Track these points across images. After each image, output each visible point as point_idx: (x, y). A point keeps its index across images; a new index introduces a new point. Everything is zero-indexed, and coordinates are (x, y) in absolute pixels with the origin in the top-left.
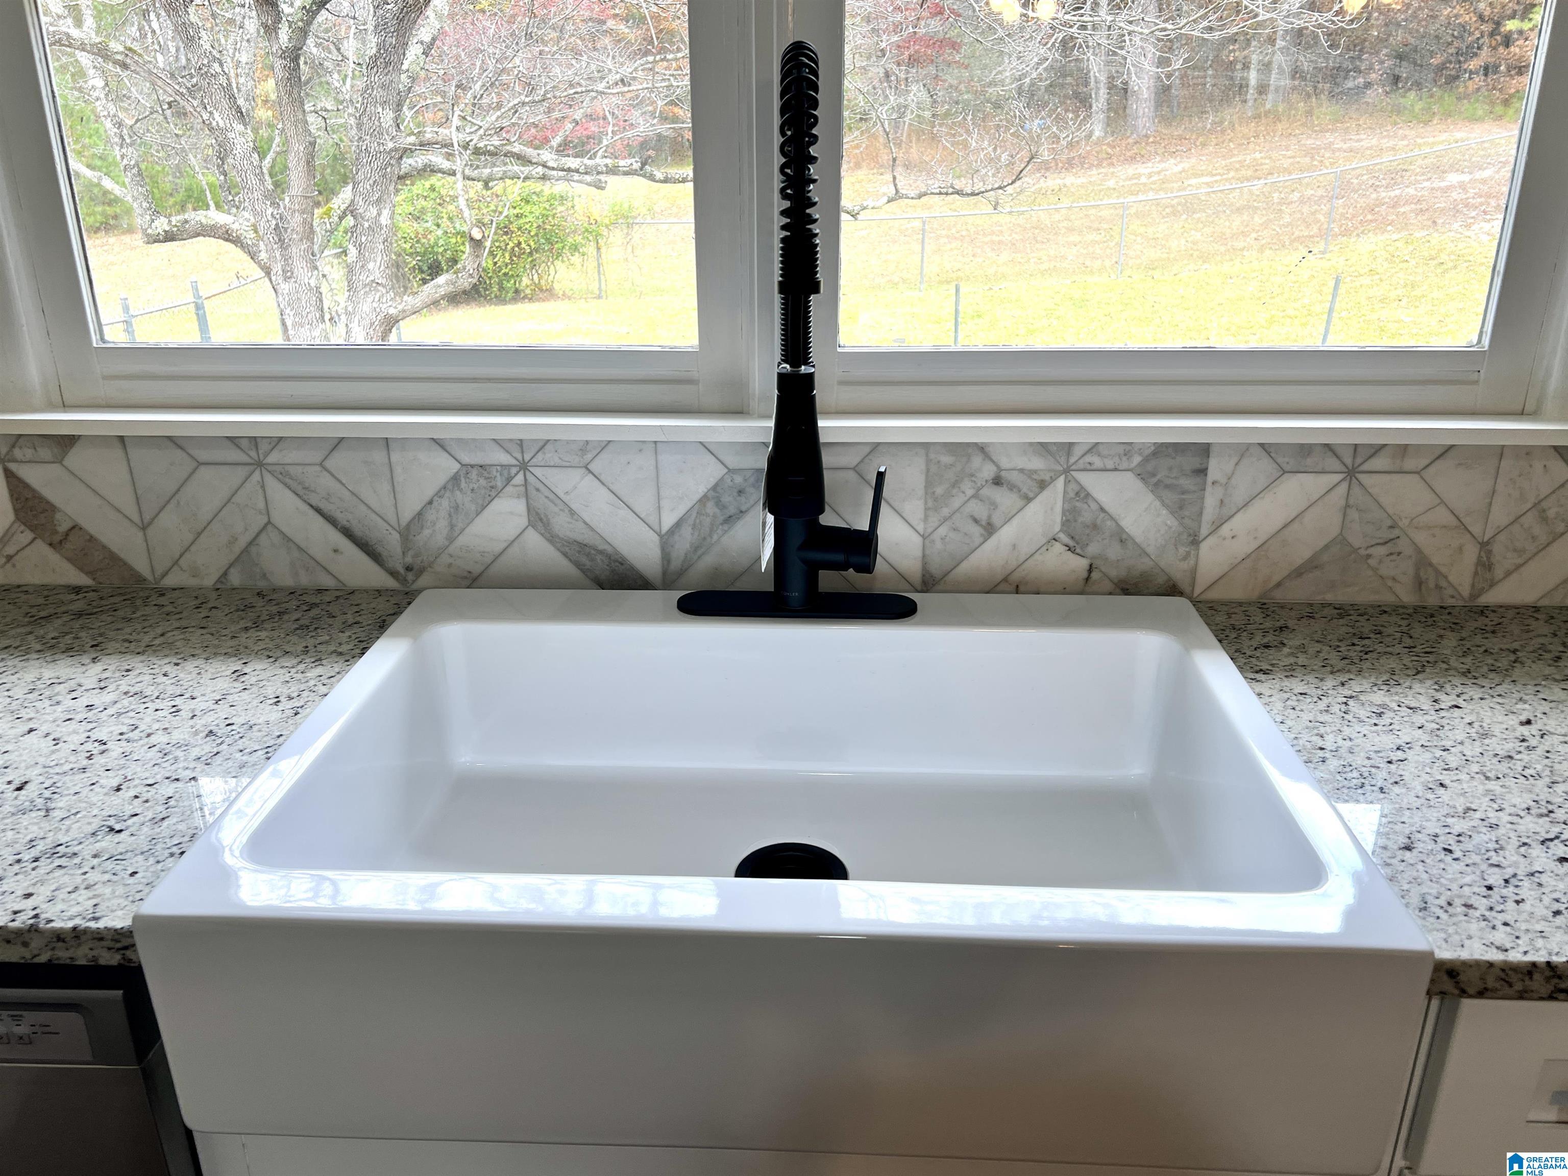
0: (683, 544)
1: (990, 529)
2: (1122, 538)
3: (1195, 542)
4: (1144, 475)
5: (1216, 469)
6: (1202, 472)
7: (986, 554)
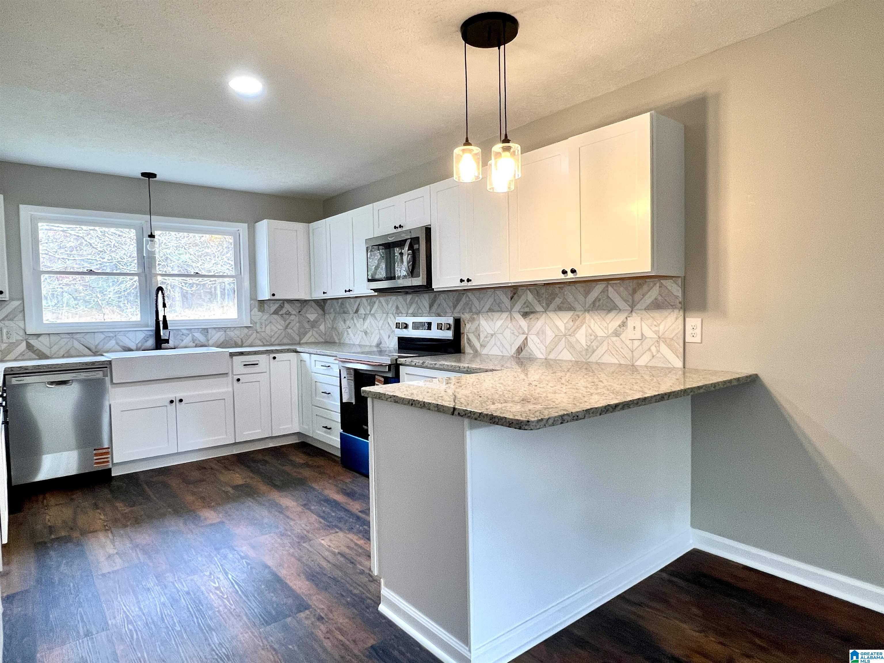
0: (139, 345)
1: (182, 341)
2: (199, 341)
3: (208, 341)
4: (201, 333)
5: (210, 331)
6: (208, 332)
7: (182, 344)
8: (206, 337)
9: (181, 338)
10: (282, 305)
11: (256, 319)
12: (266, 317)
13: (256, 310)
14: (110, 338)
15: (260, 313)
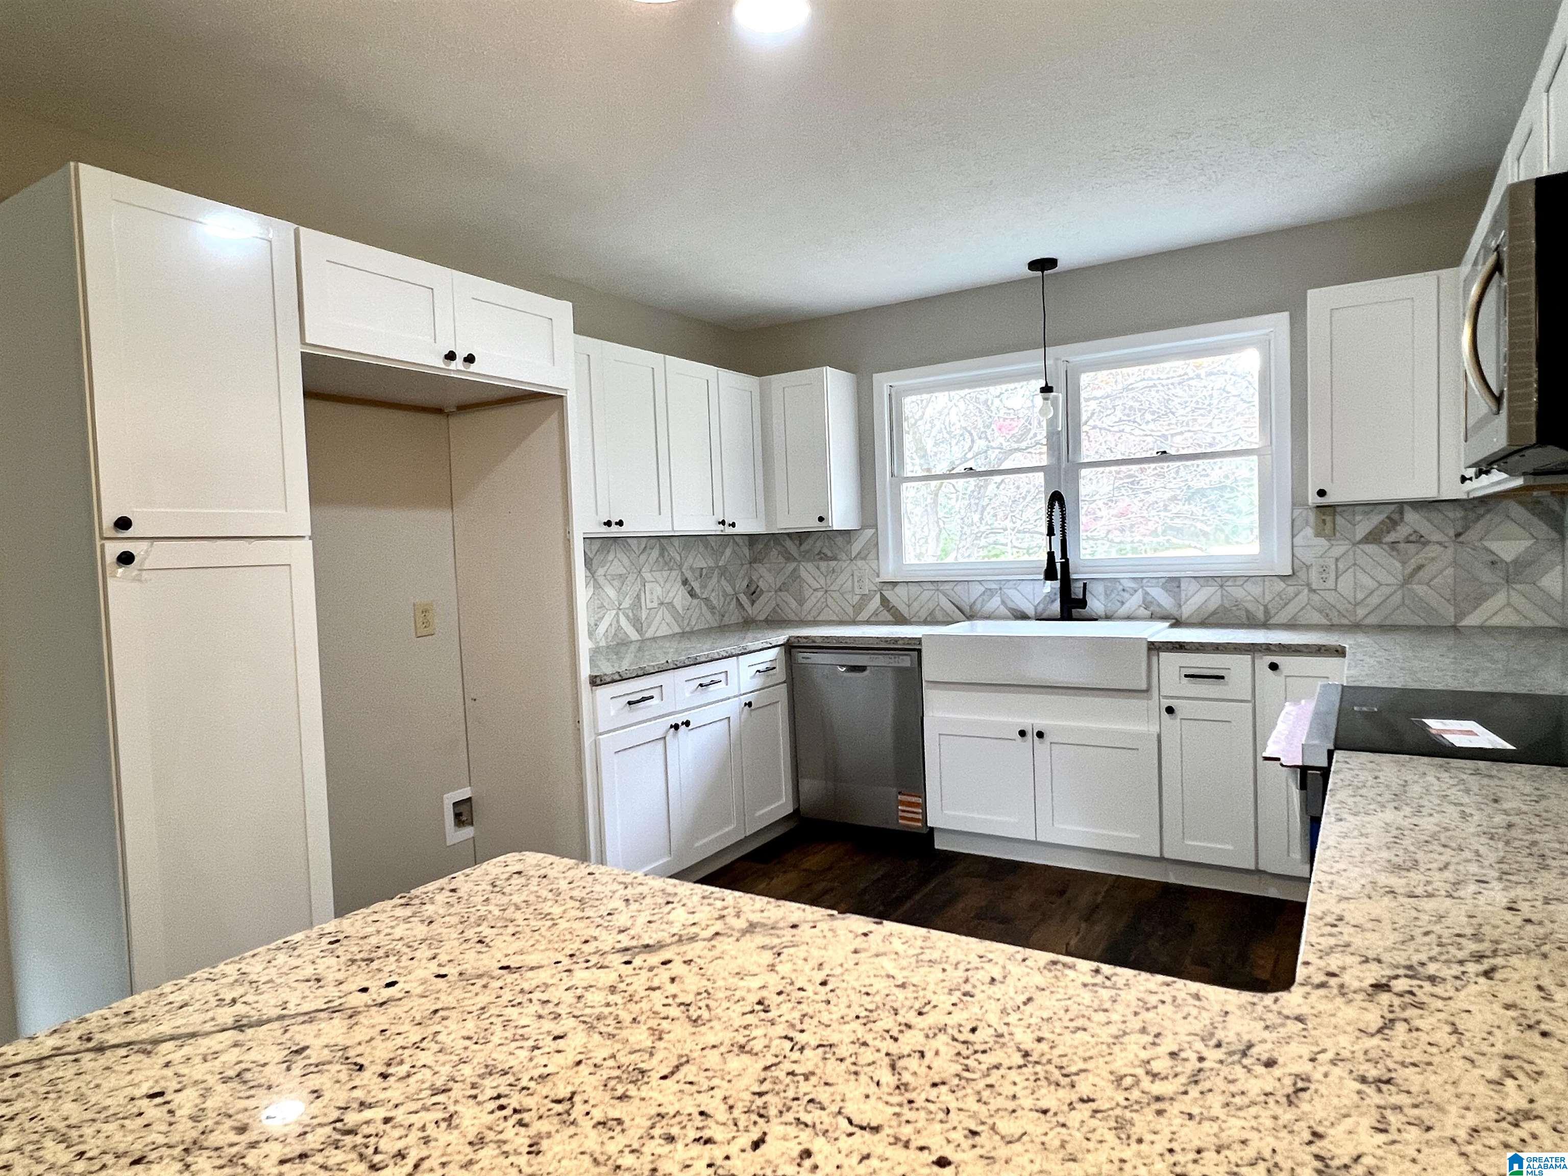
0: (1040, 609)
1: (1123, 603)
2: (1159, 605)
3: (1180, 606)
4: (1164, 587)
5: (1183, 585)
6: (1179, 587)
7: (1123, 611)
8: (1174, 597)
9: (1118, 598)
10: (1396, 517)
11: (1306, 556)
12: (1339, 549)
13: (1309, 531)
14: (990, 593)
15: (1322, 541)
